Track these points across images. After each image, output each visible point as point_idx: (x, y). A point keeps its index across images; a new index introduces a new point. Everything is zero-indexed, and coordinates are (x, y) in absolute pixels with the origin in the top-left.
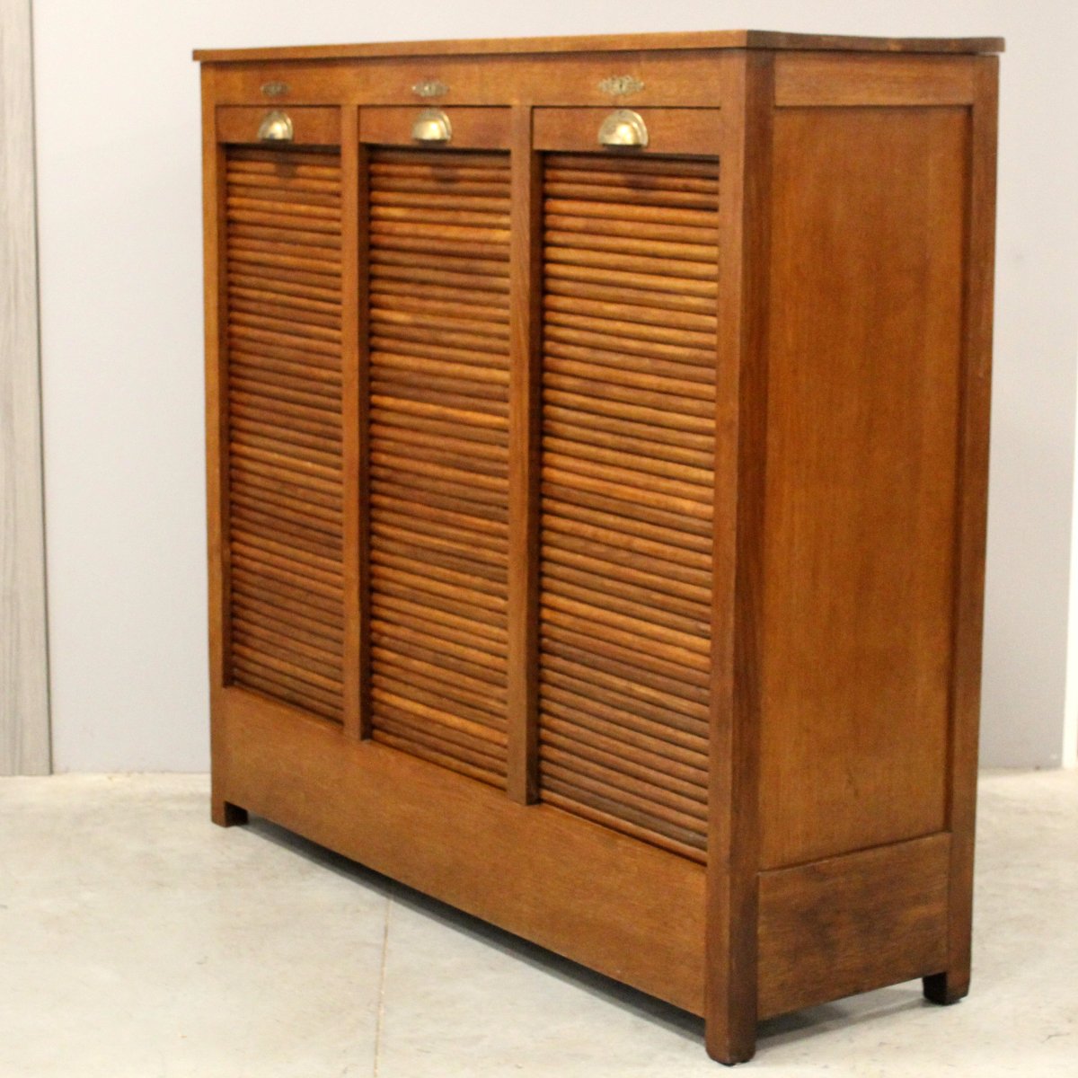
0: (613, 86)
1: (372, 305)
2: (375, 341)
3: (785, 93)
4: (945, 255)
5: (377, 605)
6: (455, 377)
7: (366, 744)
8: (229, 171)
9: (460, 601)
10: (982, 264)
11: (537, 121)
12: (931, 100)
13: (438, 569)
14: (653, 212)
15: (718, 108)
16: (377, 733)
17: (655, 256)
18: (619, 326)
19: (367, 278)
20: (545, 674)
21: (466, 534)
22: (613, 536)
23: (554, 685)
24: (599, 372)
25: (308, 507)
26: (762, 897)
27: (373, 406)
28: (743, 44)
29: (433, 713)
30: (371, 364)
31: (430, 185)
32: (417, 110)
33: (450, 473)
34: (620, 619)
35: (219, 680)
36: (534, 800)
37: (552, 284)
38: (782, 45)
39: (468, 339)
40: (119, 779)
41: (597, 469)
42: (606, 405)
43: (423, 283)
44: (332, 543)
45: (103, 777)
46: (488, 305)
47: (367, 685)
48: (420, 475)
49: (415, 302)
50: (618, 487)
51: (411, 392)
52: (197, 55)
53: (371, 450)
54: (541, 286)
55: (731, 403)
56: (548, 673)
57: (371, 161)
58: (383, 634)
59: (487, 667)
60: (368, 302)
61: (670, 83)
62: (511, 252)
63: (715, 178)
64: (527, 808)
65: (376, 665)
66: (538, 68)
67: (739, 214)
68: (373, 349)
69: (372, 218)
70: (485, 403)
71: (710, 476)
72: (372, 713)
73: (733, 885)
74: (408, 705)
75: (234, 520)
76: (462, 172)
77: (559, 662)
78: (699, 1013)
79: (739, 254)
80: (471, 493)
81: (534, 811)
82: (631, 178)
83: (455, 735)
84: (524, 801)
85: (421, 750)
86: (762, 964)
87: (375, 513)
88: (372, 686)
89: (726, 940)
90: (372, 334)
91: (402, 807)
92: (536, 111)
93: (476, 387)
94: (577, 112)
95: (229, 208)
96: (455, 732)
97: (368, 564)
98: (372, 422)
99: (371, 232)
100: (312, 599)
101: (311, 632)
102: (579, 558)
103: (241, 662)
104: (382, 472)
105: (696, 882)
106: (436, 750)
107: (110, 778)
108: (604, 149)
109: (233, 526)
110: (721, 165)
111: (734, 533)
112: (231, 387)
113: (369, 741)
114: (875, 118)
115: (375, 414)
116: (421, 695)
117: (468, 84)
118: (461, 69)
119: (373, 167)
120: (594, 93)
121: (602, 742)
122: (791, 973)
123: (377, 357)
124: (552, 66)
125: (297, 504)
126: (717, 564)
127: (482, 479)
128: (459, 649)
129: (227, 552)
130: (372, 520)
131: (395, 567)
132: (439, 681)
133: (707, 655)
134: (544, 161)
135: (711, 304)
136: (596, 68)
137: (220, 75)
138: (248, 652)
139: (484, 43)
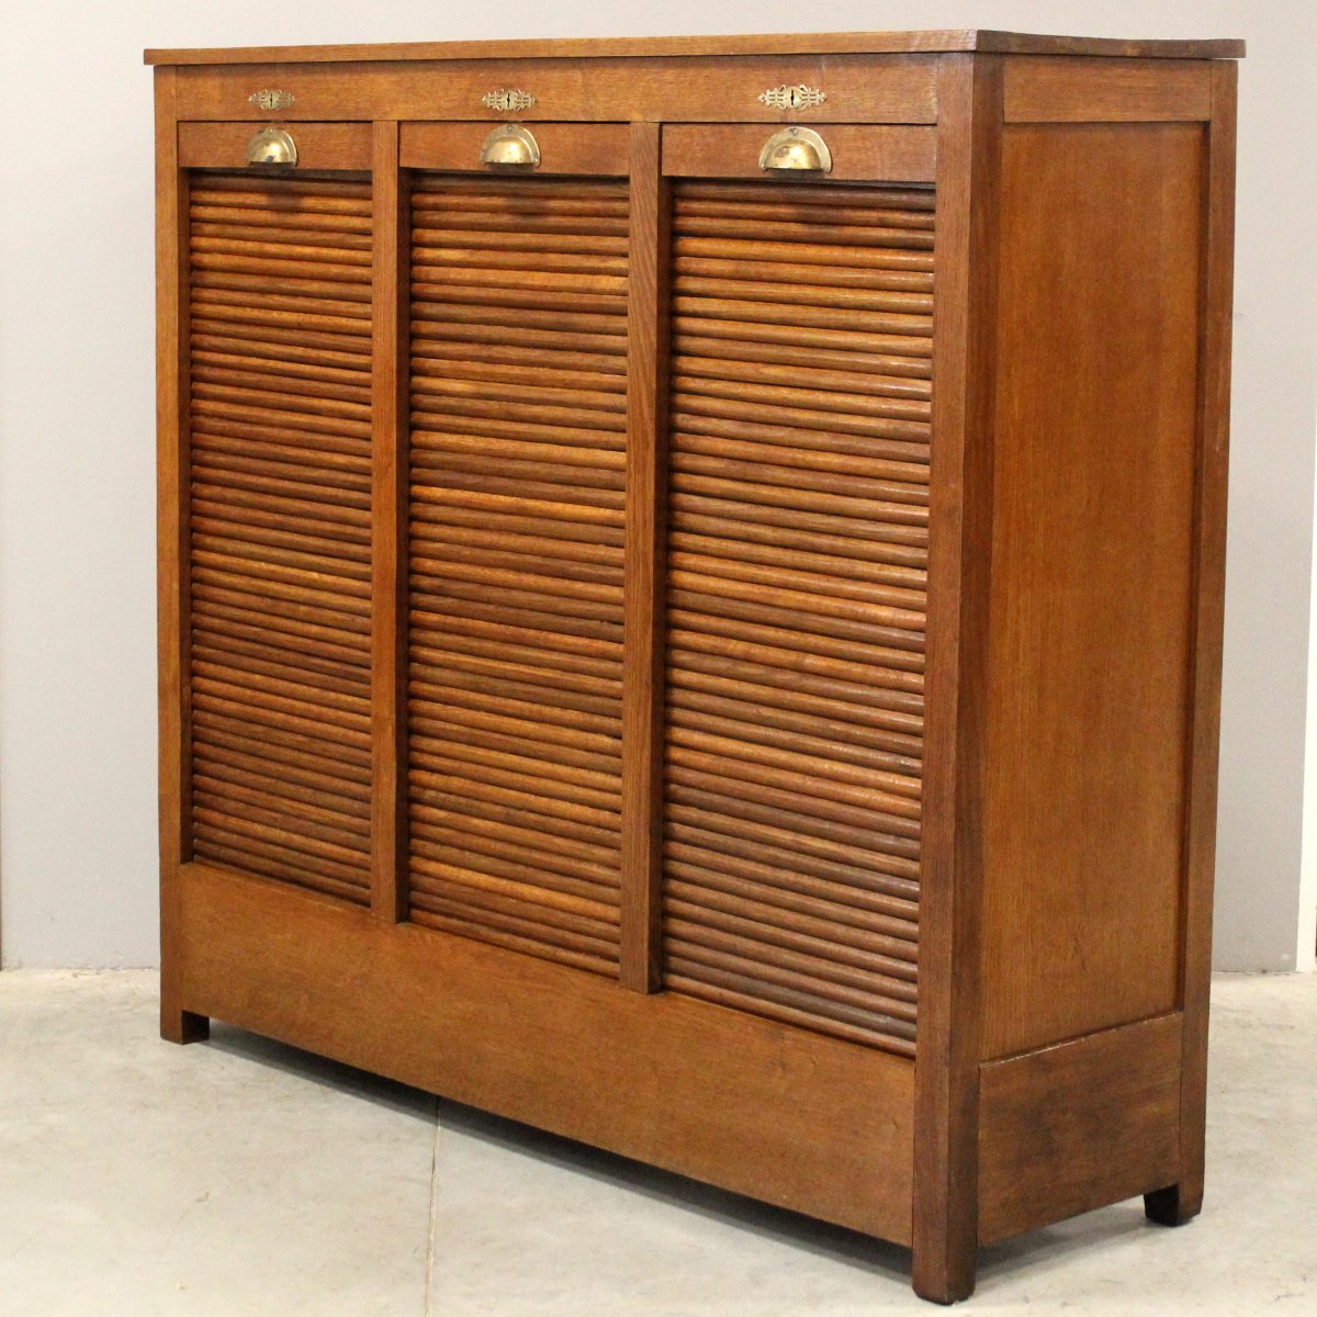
0: (779, 98)
1: (414, 372)
2: (418, 416)
3: (1015, 108)
4: (1178, 304)
5: (417, 750)
6: (537, 460)
7: (403, 927)
8: (193, 203)
9: (545, 741)
10: (1219, 314)
11: (666, 139)
12: (1165, 116)
13: (511, 702)
14: (836, 253)
15: (935, 125)
16: (415, 913)
17: (837, 306)
18: (784, 393)
19: (408, 337)
20: (674, 830)
21: (555, 657)
22: (774, 654)
23: (686, 842)
24: (753, 450)
25: (315, 629)
26: (984, 1094)
27: (413, 499)
28: (972, 46)
29: (504, 884)
30: (412, 446)
31: (505, 219)
32: (488, 126)
33: (530, 580)
34: (783, 756)
35: (176, 855)
36: (658, 986)
37: (686, 342)
38: (1015, 49)
39: (559, 412)
40: (86, 978)
41: (752, 571)
42: (766, 492)
43: (490, 342)
44: (351, 673)
45: (67, 975)
46: (589, 369)
47: (404, 852)
48: (484, 583)
49: (478, 367)
50: (781, 592)
51: (470, 480)
52: (149, 56)
53: (411, 555)
54: (670, 345)
55: (952, 485)
56: (677, 827)
57: (414, 191)
58: (427, 787)
59: (587, 824)
60: (408, 367)
61: (863, 96)
62: (630, 304)
63: (930, 211)
64: (649, 997)
65: (416, 826)
66: (670, 74)
67: (964, 254)
68: (414, 427)
69: (414, 263)
70: (583, 492)
71: (920, 577)
72: (412, 887)
73: (952, 1080)
74: (465, 875)
75: (196, 648)
76: (553, 204)
77: (693, 813)
78: (905, 1242)
79: (965, 304)
80: (564, 605)
81: (658, 1000)
82: (802, 211)
83: (535, 910)
84: (646, 990)
85: (484, 931)
86: (982, 1178)
87: (417, 634)
88: (411, 853)
89: (943, 1149)
90: (413, 408)
91: (459, 1005)
92: (665, 127)
93: (571, 472)
94: (726, 129)
95: (193, 250)
96: (535, 907)
97: (406, 697)
98: (413, 518)
99: (412, 280)
100: (318, 746)
101: (317, 788)
102: (724, 683)
103: (207, 831)
104: (425, 582)
105: (900, 1077)
106: (506, 930)
107: (75, 976)
108: (768, 175)
109: (194, 656)
110: (938, 194)
111: (956, 646)
112: (194, 479)
113: (406, 924)
114: (1106, 136)
115: (418, 509)
116: (484, 861)
117: (566, 96)
118: (555, 76)
119: (416, 198)
120: (752, 106)
121: (758, 911)
122: (1013, 1190)
123: (421, 437)
124: (691, 73)
125: (298, 626)
126: (930, 683)
127: (579, 586)
128: (543, 802)
129: (187, 690)
130: (411, 643)
131: (447, 702)
132: (511, 842)
133: (917, 798)
134: (673, 190)
135: (921, 365)
136: (756, 76)
137: (184, 83)
138: (216, 817)
139: (593, 43)
